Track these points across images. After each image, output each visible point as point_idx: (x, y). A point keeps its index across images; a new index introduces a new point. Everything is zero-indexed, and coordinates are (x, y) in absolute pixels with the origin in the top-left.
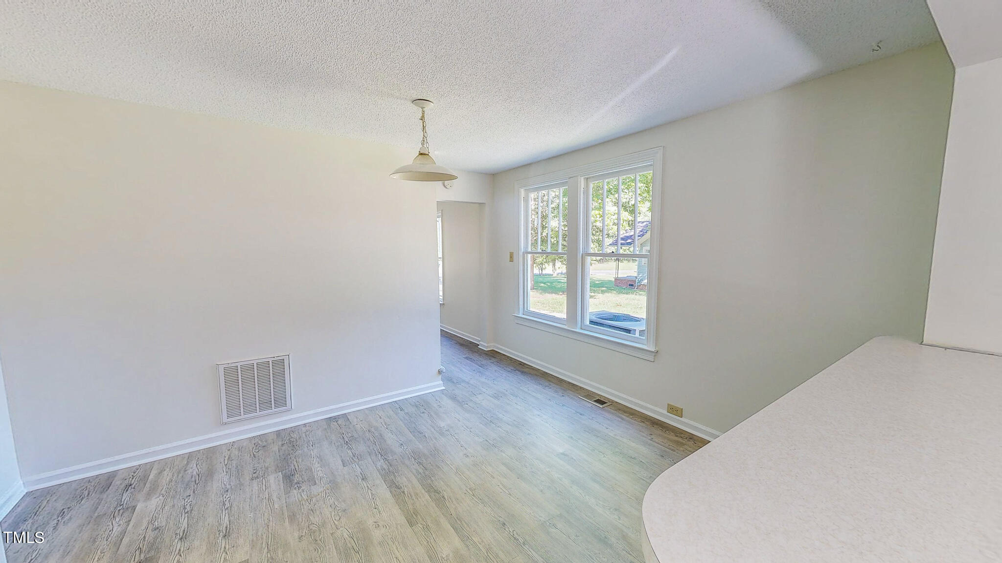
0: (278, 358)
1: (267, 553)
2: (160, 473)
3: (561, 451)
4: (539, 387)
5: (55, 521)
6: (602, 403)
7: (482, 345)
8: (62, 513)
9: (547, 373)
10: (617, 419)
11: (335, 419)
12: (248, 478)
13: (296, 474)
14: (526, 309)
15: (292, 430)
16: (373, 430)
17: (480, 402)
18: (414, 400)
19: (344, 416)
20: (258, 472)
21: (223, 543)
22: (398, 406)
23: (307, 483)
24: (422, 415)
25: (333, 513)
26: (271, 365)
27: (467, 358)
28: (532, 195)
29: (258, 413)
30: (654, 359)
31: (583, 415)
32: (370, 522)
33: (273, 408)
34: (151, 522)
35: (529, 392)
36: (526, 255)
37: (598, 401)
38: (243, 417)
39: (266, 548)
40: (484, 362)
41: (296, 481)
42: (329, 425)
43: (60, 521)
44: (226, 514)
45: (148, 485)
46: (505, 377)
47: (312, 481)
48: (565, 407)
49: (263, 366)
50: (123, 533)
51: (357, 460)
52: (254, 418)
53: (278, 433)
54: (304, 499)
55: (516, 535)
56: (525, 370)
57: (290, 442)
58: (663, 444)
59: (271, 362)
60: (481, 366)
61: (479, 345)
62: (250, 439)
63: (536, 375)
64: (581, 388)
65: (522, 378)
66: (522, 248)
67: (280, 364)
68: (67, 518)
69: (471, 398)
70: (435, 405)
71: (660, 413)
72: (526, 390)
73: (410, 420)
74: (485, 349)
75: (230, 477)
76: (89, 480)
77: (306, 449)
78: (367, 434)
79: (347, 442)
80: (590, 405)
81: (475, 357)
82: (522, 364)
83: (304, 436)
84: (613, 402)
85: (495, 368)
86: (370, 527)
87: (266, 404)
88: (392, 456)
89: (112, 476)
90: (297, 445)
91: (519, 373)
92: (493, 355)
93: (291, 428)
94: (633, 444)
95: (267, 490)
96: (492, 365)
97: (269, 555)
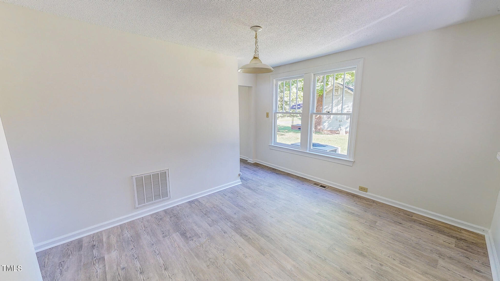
0: (163, 171)
1: (194, 276)
2: (108, 237)
3: (317, 212)
4: (289, 181)
5: (59, 270)
6: (325, 187)
7: (249, 160)
8: (61, 265)
9: (289, 174)
10: (335, 194)
11: (192, 202)
12: (161, 237)
13: (187, 233)
14: (275, 141)
15: (172, 209)
16: (215, 206)
17: (263, 189)
18: (229, 190)
19: (197, 200)
20: (165, 233)
21: (166, 273)
22: (223, 193)
23: (195, 237)
24: (237, 197)
25: (218, 252)
26: (159, 175)
27: (245, 167)
28: (280, 83)
29: (154, 201)
30: (353, 165)
31: (318, 193)
32: (241, 255)
33: (161, 198)
34: (118, 265)
35: (285, 183)
36: (276, 114)
37: (321, 186)
38: (146, 204)
39: (192, 273)
40: (255, 169)
41: (188, 236)
42: (191, 205)
43: (62, 269)
44: (159, 257)
45: (105, 245)
46: (269, 176)
47: (197, 235)
48: (307, 190)
49: (156, 176)
50: (105, 272)
51: (216, 223)
52: (152, 204)
53: (165, 211)
54: (198, 246)
55: (319, 256)
56: (277, 172)
57: (174, 216)
58: (362, 205)
59: (159, 174)
60: (254, 171)
61: (248, 161)
62: (152, 215)
63: (284, 174)
64: (309, 180)
65: (278, 176)
66: (274, 110)
67: (164, 175)
68: (65, 267)
69: (258, 188)
70: (241, 192)
71: (356, 191)
72: (283, 182)
73: (233, 201)
74: (252, 163)
75: (151, 237)
76: (68, 244)
77: (185, 219)
78: (214, 209)
79: (205, 214)
80: (318, 188)
81: (248, 166)
82: (273, 169)
83: (180, 212)
84: (328, 186)
85: (262, 172)
86: (242, 257)
87: (158, 196)
88: (234, 220)
89: (80, 241)
90: (179, 217)
91: (275, 174)
92: (257, 165)
93: (171, 208)
94: (349, 207)
95: (175, 242)
96: (260, 170)
97: (196, 277)
